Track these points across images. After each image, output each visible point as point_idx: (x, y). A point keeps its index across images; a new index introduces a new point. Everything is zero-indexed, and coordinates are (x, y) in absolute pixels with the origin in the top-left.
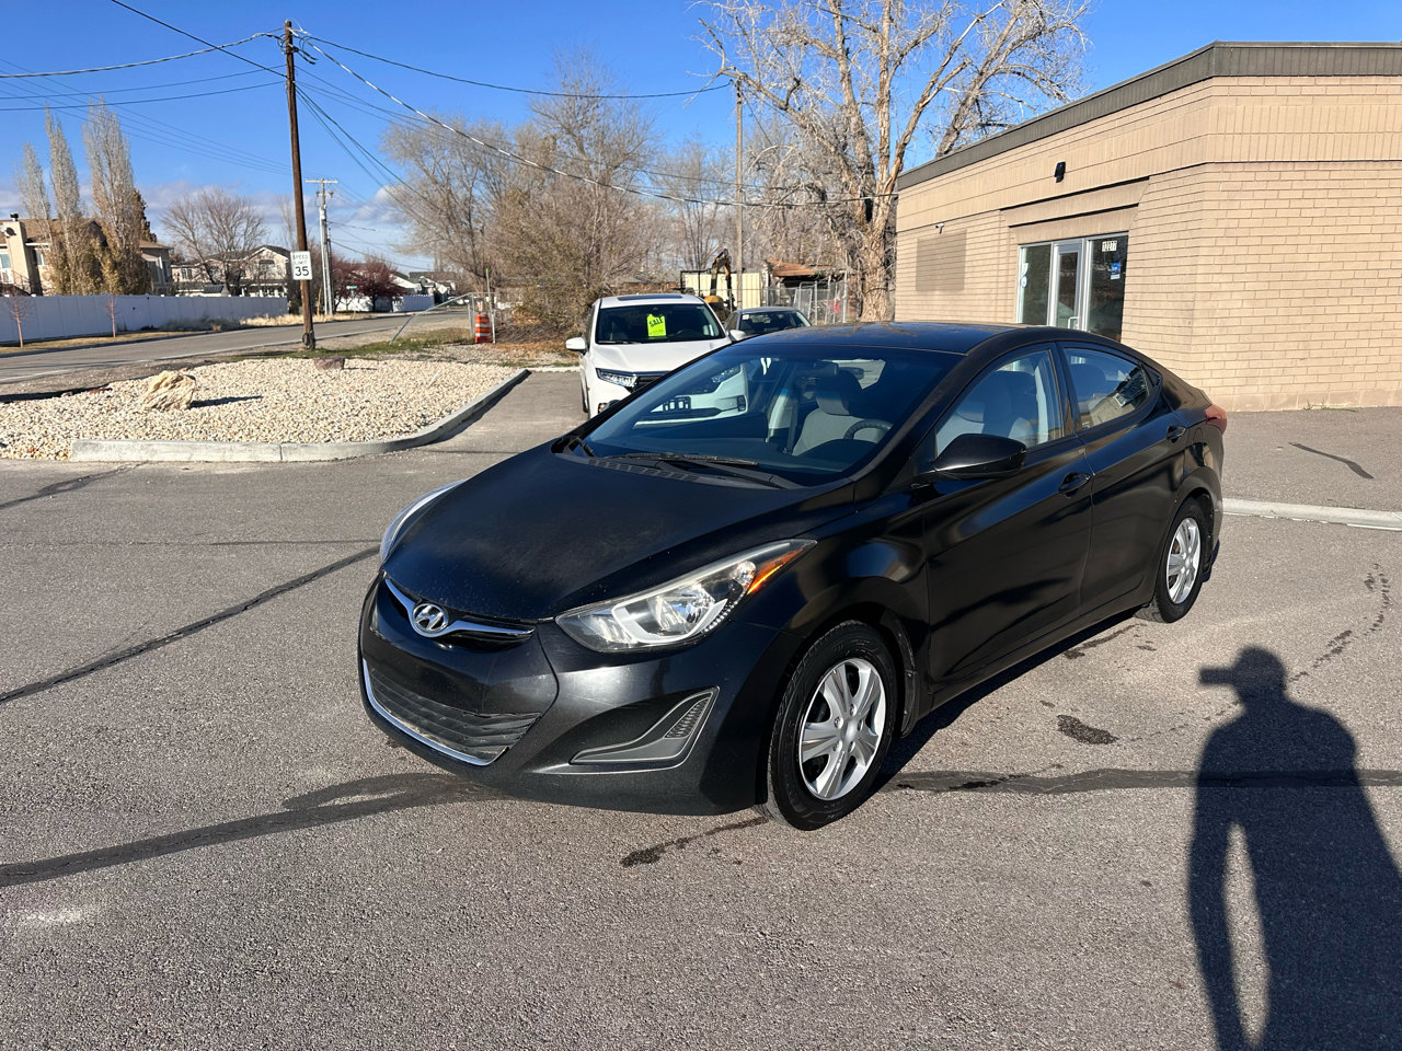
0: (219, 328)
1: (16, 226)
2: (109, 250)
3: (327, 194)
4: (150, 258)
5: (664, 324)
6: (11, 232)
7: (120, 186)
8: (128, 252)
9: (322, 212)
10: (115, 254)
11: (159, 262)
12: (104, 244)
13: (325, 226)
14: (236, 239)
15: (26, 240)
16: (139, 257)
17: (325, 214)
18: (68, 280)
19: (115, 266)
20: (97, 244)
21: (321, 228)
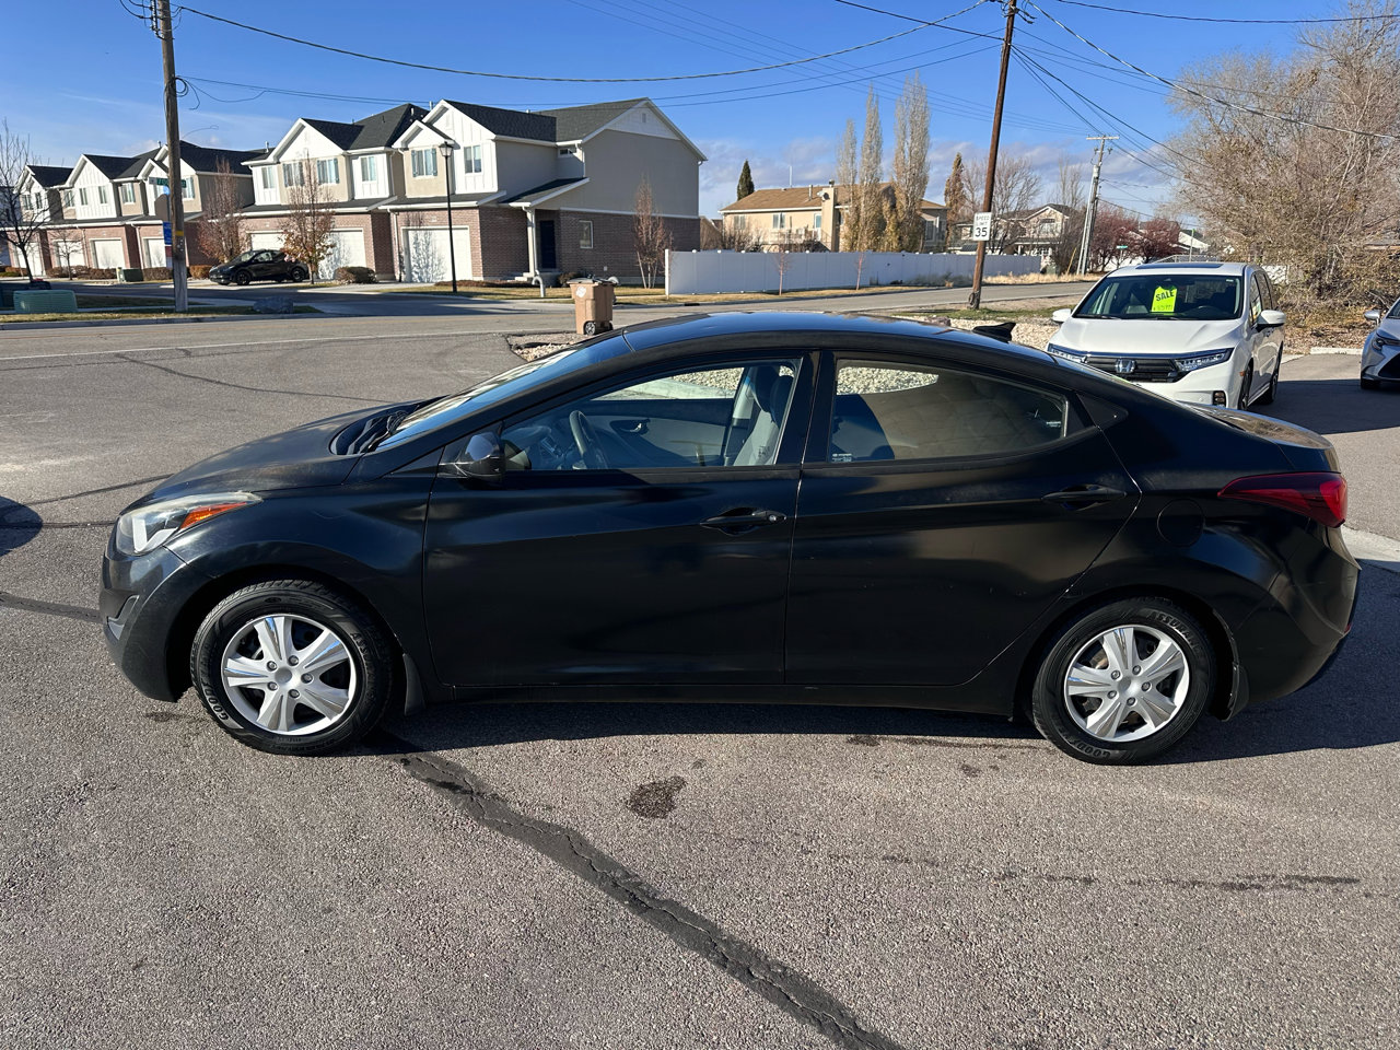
0: (951, 284)
1: (830, 192)
2: (896, 211)
3: (1105, 151)
4: (928, 218)
5: (1174, 298)
6: (826, 196)
7: (917, 153)
8: (910, 212)
9: (1095, 170)
10: (900, 215)
11: (936, 221)
12: (893, 206)
13: (1097, 184)
14: (1011, 199)
15: (836, 204)
16: (919, 216)
17: (1099, 172)
18: (857, 238)
19: (899, 225)
20: (886, 206)
21: (1092, 186)
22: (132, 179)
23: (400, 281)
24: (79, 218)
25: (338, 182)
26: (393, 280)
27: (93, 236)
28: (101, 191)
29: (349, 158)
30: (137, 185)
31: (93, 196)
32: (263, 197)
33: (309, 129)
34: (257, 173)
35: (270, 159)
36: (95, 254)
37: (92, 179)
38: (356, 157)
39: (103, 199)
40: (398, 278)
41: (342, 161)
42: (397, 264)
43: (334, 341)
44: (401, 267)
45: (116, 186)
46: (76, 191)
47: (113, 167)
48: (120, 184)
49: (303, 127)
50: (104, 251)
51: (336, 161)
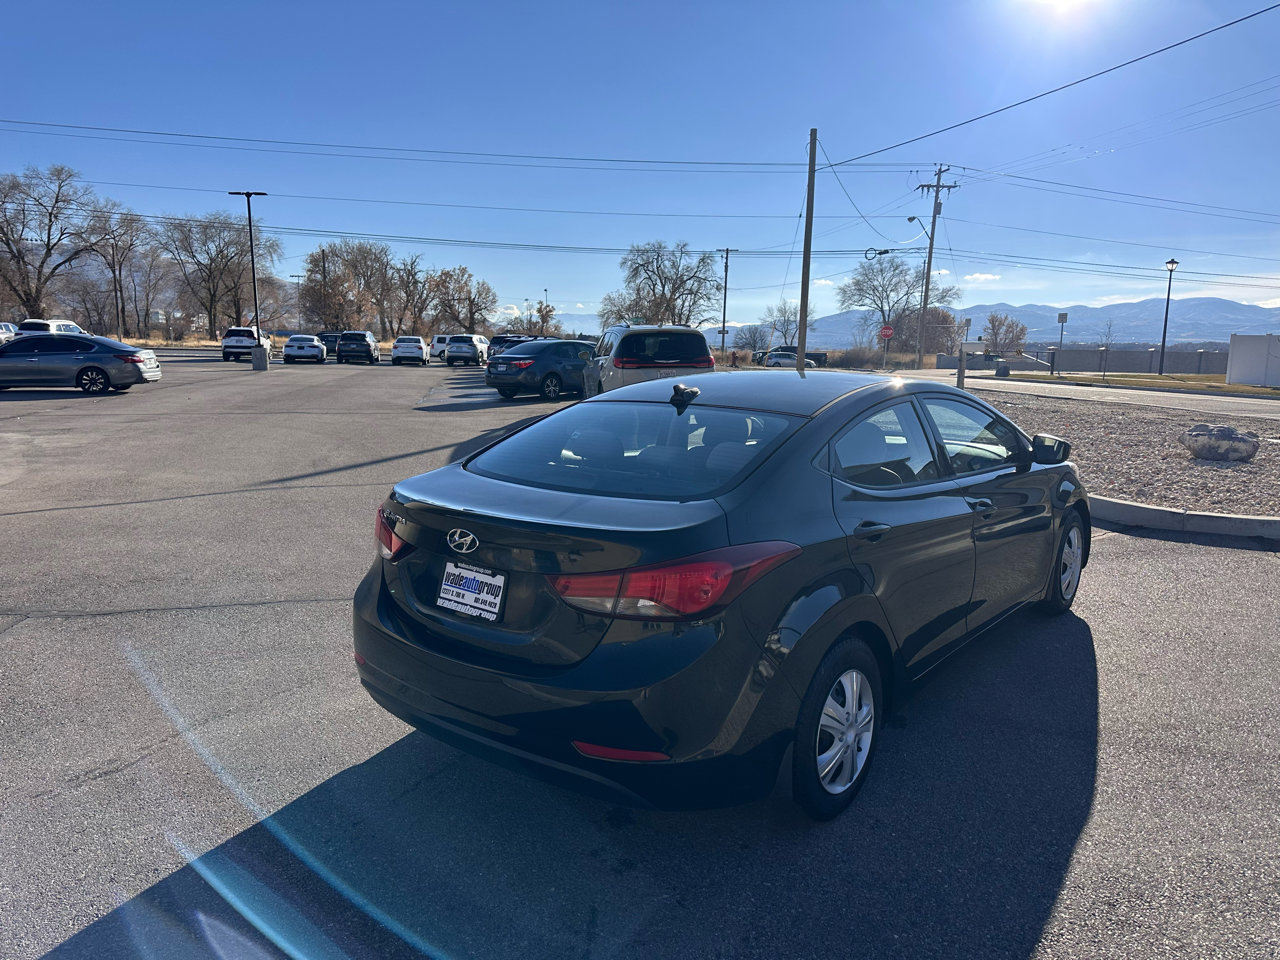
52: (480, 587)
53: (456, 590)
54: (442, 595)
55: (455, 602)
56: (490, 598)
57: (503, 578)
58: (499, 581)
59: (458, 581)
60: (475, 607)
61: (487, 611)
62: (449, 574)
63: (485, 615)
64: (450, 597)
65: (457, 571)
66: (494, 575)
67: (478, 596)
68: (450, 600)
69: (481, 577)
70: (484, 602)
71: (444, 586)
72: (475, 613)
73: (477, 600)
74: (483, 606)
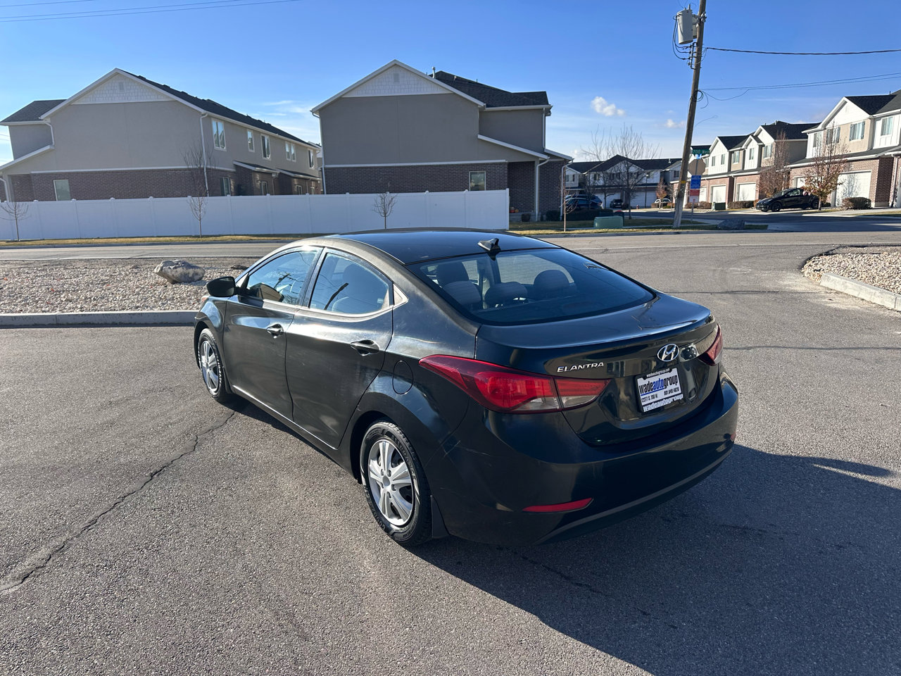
22: (739, 148)
23: (892, 207)
24: (709, 174)
25: (862, 138)
26: (887, 206)
27: (713, 184)
28: (723, 157)
29: (874, 121)
30: (742, 152)
31: (718, 161)
32: (811, 152)
33: (849, 103)
34: (811, 137)
35: (820, 127)
36: (712, 194)
37: (720, 150)
38: (879, 119)
39: (722, 163)
40: (890, 204)
41: (868, 123)
42: (892, 194)
43: (710, 247)
44: (895, 197)
45: (731, 153)
46: (710, 158)
47: (731, 142)
48: (733, 152)
49: (846, 102)
50: (717, 192)
51: (864, 123)
52: (664, 383)
53: (650, 395)
54: (643, 404)
55: (655, 402)
56: (673, 386)
57: (676, 369)
58: (675, 372)
59: (650, 388)
60: (668, 398)
61: (676, 395)
62: (642, 387)
63: (676, 398)
64: (649, 402)
65: (646, 382)
66: (670, 371)
67: (665, 390)
68: (651, 403)
69: (663, 377)
70: (671, 391)
71: (642, 397)
72: (670, 401)
73: (666, 393)
74: (671, 394)
